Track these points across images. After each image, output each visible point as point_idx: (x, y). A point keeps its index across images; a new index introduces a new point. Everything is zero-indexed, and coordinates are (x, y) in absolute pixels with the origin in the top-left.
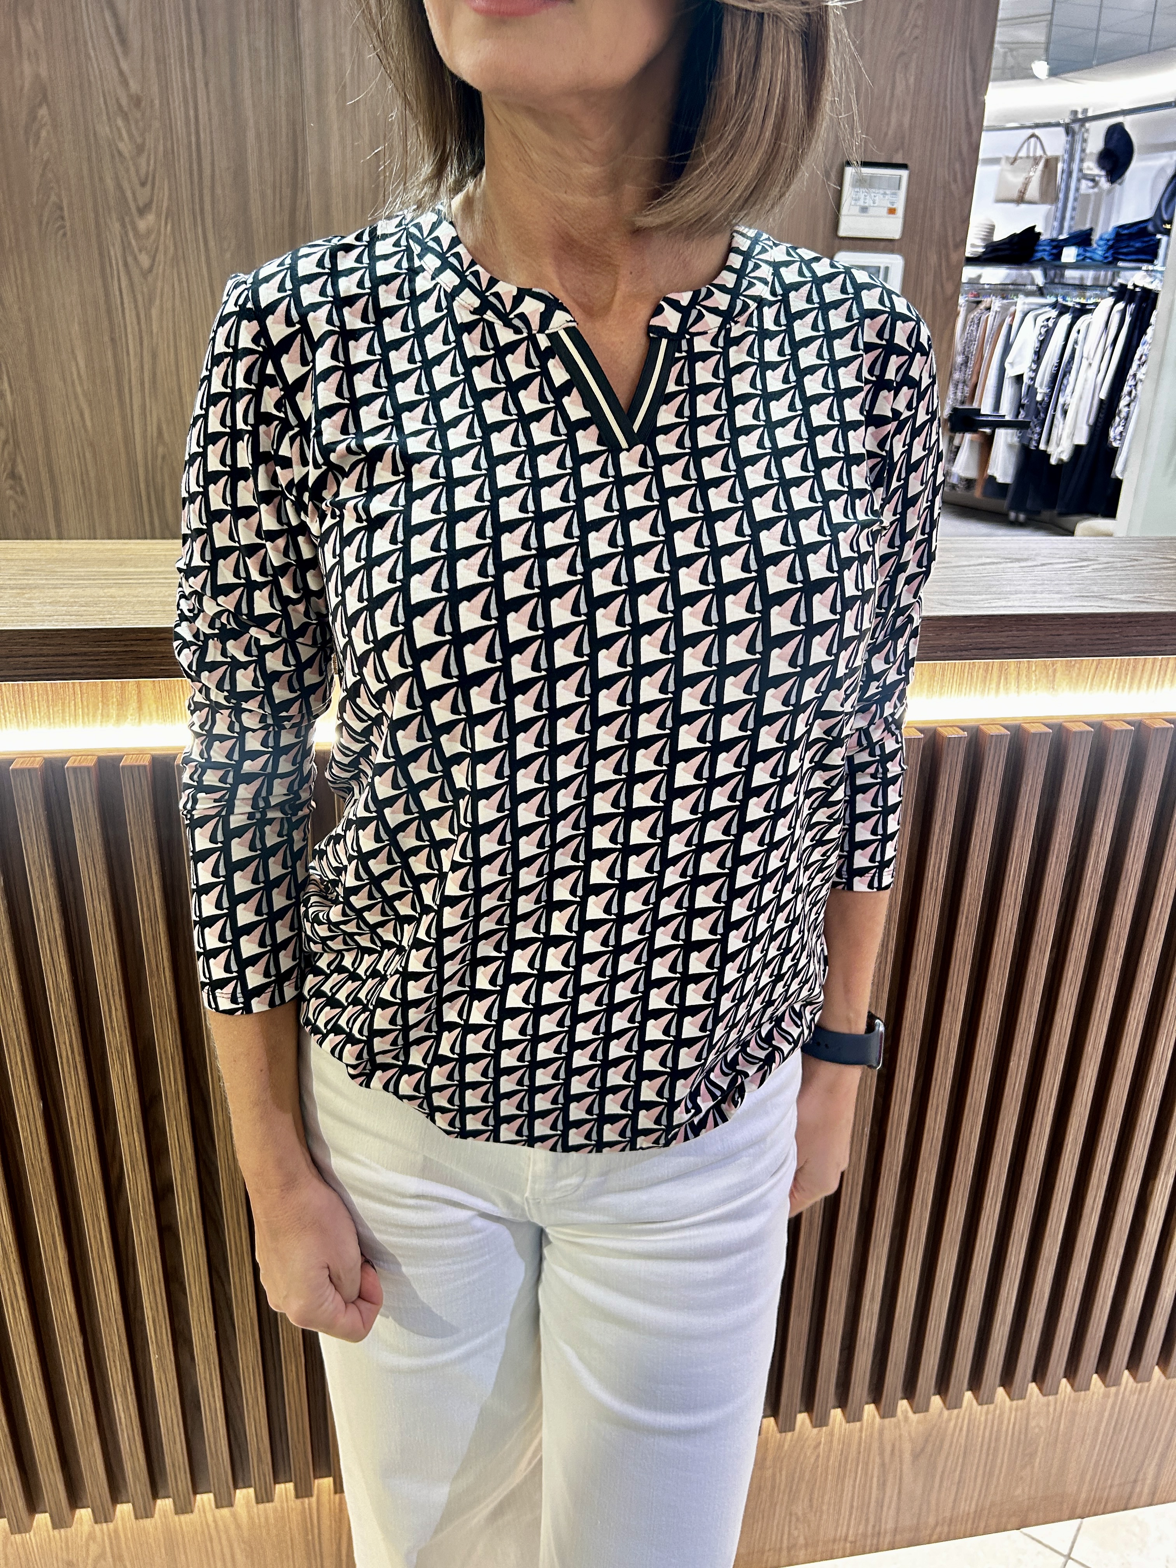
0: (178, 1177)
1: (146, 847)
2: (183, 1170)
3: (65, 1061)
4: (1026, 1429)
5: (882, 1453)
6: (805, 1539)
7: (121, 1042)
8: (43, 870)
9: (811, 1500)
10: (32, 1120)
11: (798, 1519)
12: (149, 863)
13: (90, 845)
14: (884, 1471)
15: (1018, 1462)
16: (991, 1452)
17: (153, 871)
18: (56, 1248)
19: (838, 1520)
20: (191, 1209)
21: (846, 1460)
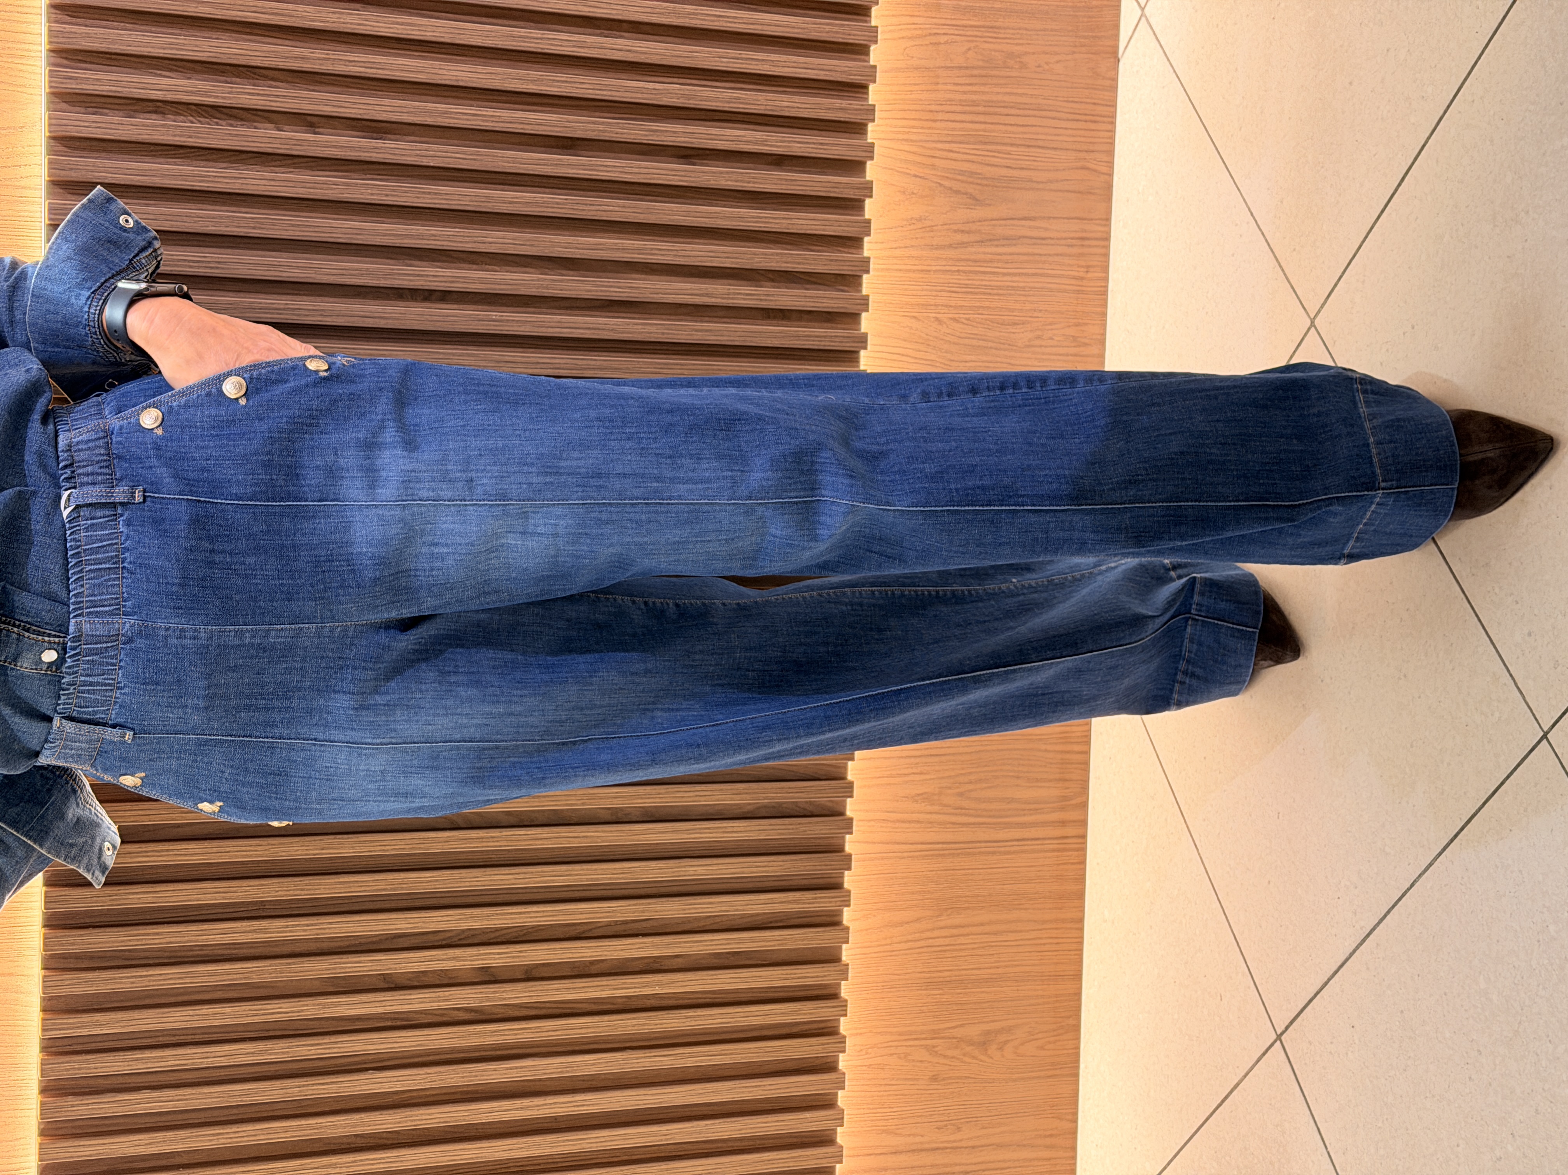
0: (462, 963)
1: (121, 978)
2: (454, 959)
3: (328, 1051)
4: (967, 68)
5: (963, 245)
6: (1069, 326)
7: (314, 1005)
8: (137, 1059)
9: (1015, 324)
10: (385, 1080)
11: (1038, 337)
12: (136, 977)
13: (117, 1022)
14: (990, 240)
15: (1015, 74)
16: (992, 110)
17: (145, 973)
18: (522, 1067)
19: (1051, 290)
20: (499, 954)
21: (967, 286)
